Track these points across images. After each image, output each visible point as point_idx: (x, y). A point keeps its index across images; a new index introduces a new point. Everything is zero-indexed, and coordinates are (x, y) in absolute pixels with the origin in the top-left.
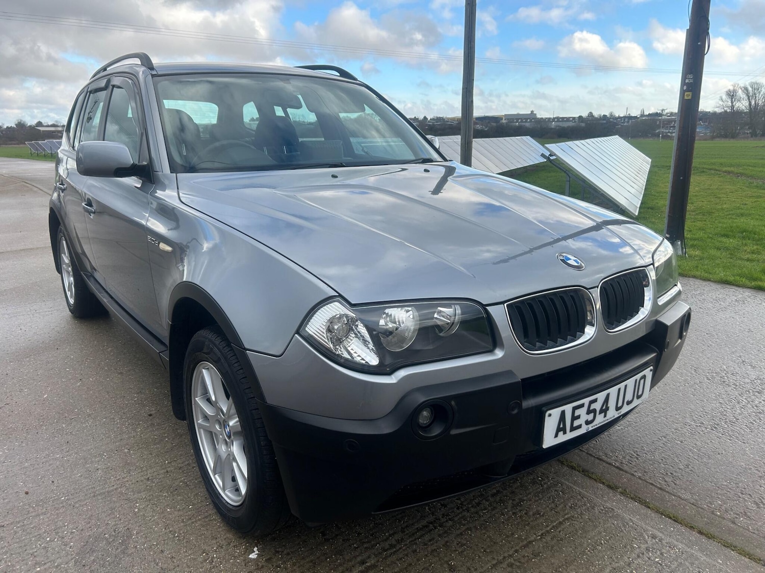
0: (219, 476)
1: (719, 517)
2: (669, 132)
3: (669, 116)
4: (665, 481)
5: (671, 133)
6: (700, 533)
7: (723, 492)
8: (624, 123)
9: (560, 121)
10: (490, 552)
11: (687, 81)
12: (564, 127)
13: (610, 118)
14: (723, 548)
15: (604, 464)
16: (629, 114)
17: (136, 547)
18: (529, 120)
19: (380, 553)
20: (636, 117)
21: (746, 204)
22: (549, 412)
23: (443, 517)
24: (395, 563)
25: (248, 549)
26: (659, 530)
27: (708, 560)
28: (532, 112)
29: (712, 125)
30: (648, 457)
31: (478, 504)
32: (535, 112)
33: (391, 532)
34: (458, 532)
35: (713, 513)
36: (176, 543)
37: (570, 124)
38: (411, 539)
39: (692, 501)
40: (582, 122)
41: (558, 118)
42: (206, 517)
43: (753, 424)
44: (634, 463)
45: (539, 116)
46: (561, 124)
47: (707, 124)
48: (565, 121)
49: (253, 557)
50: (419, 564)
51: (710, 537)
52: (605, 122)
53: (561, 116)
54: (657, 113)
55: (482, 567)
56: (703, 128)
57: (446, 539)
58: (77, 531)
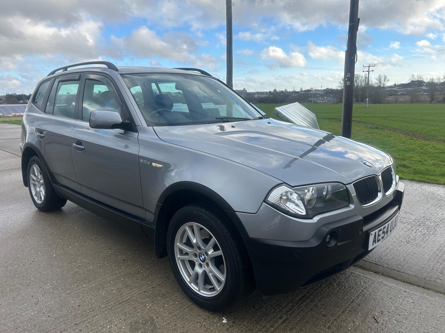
0: (193, 284)
1: (428, 280)
2: (316, 100)
3: (315, 92)
4: (398, 268)
5: (317, 100)
6: (423, 288)
7: (424, 270)
8: (292, 95)
9: (260, 94)
10: (338, 306)
11: (347, 76)
12: (262, 97)
13: (285, 92)
14: (436, 293)
15: (368, 263)
16: (295, 90)
17: (160, 325)
18: (243, 94)
19: (287, 313)
20: (298, 92)
21: (368, 137)
22: (371, 233)
23: (307, 294)
24: (296, 316)
25: (220, 319)
26: (405, 288)
27: (432, 298)
28: (244, 89)
29: (336, 96)
30: (386, 258)
31: (321, 286)
32: (246, 89)
33: (286, 303)
34: (318, 299)
35: (425, 279)
36: (180, 320)
37: (265, 96)
38: (298, 305)
39: (414, 275)
40: (271, 94)
41: (258, 92)
42: (188, 307)
43: (423, 239)
44: (381, 261)
45: (248, 91)
46: (260, 96)
47: (334, 95)
48: (262, 94)
49: (225, 322)
50: (308, 316)
51: (428, 289)
52: (283, 94)
53: (259, 91)
54: (309, 90)
55: (338, 313)
56: (332, 97)
57: (314, 303)
58: (122, 321)
